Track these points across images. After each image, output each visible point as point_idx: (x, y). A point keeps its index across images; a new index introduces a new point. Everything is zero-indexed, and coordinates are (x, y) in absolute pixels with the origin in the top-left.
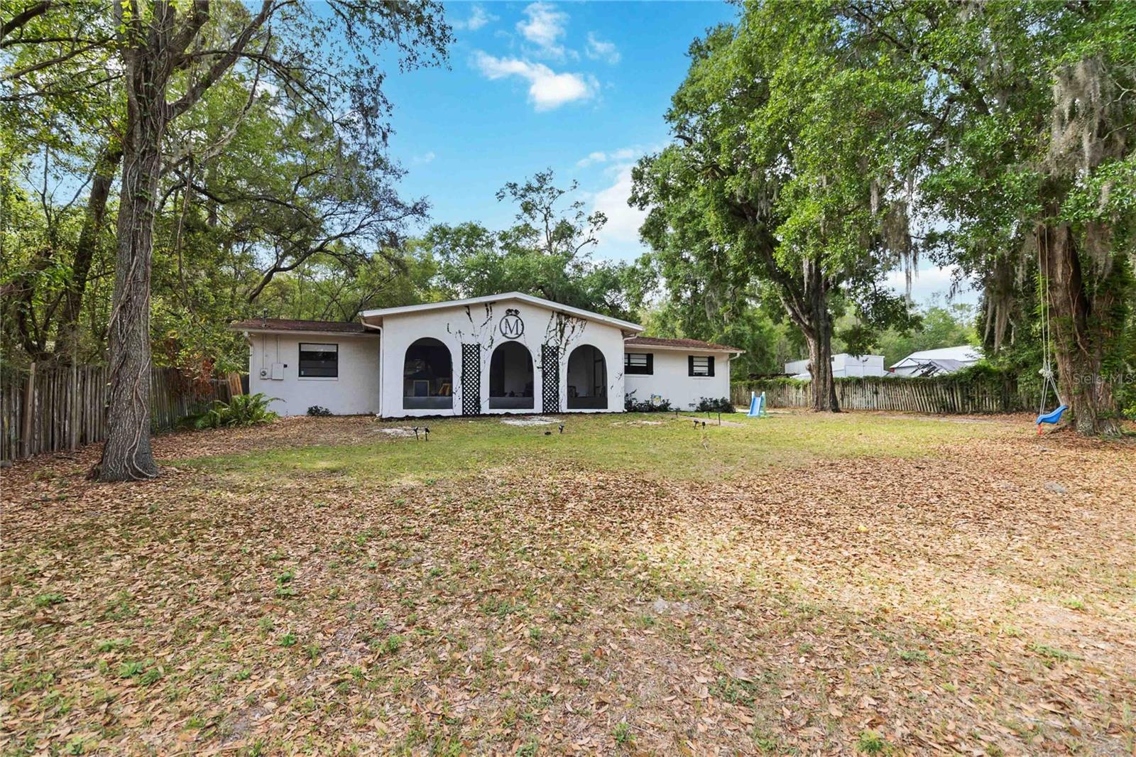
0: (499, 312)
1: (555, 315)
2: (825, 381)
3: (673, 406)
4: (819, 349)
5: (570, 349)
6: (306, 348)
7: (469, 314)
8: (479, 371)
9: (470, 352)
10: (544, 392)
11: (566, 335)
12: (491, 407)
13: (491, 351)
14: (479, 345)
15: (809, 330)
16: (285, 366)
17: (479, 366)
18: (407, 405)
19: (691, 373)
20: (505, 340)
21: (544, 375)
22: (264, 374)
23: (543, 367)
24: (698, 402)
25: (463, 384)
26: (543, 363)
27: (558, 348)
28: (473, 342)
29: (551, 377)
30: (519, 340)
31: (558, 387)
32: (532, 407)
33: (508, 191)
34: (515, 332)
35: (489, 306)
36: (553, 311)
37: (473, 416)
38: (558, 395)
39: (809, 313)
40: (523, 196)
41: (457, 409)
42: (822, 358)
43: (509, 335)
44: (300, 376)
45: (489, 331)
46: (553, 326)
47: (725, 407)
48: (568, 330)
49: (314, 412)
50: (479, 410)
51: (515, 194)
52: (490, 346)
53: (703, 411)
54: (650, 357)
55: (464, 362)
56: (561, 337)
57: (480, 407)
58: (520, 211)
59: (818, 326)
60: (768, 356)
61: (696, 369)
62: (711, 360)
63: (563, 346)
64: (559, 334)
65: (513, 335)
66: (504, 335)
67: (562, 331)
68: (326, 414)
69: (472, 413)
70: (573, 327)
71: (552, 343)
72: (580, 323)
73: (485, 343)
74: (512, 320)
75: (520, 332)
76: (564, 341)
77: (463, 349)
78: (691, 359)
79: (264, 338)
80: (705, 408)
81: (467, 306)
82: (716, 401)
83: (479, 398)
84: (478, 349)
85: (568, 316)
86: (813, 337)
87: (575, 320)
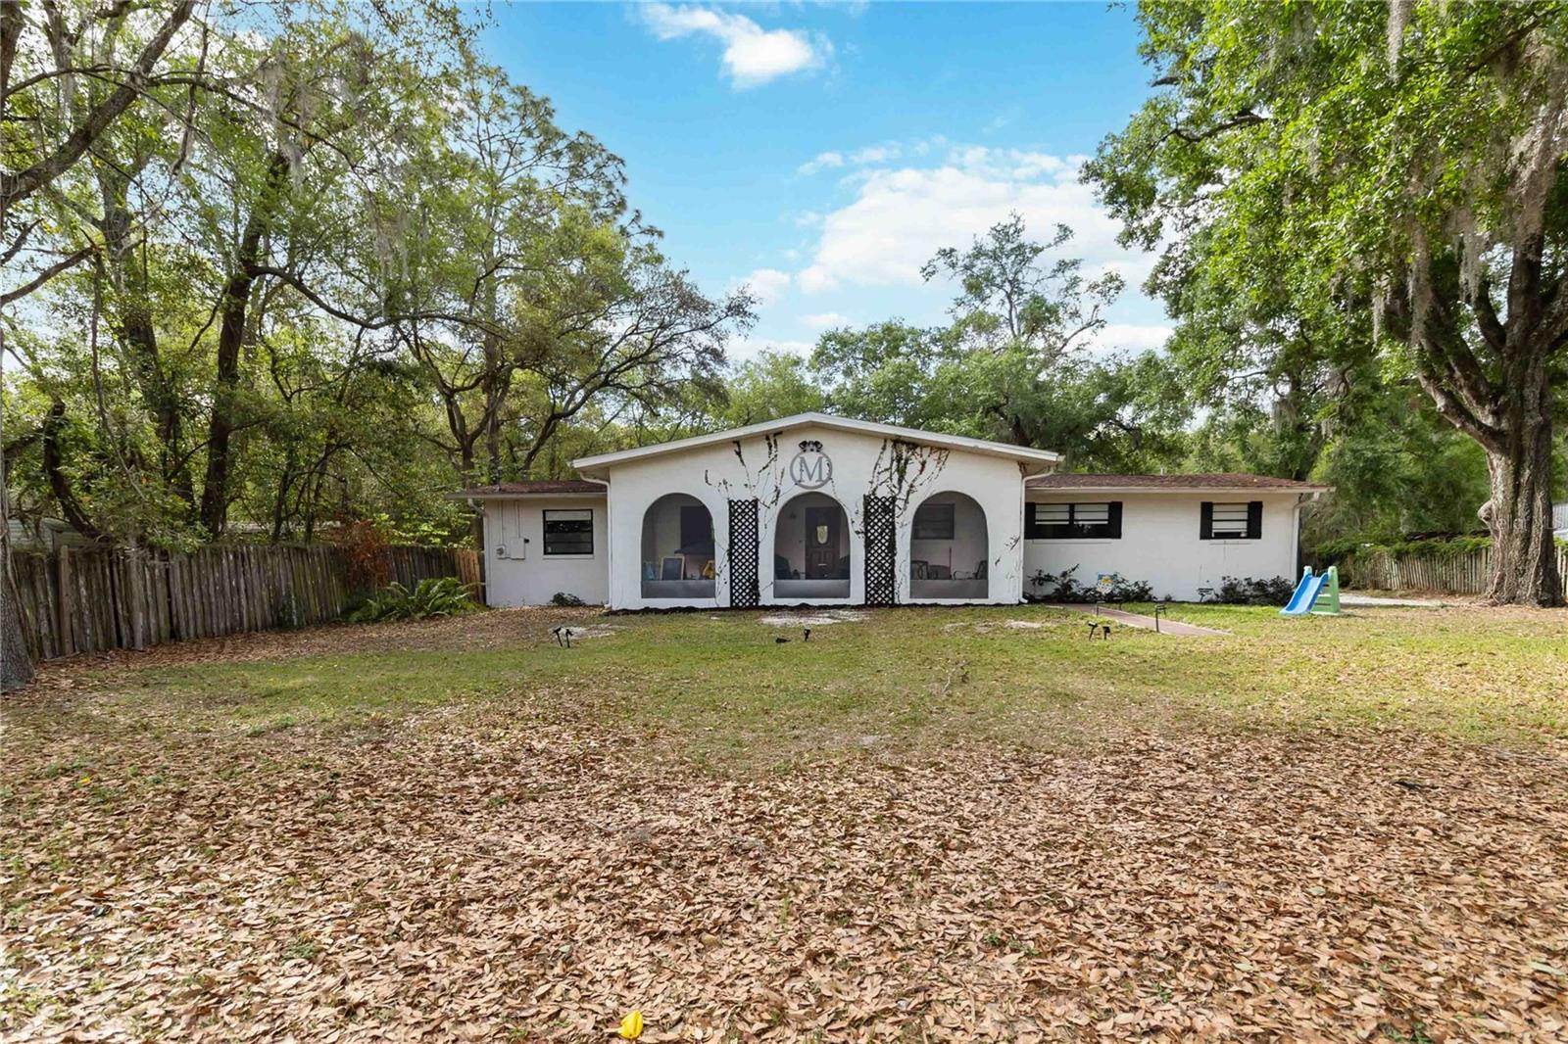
0: (788, 448)
1: (889, 445)
2: (1527, 539)
3: (1159, 593)
4: (1517, 474)
5: (916, 501)
6: (552, 517)
7: (739, 454)
8: (756, 540)
9: (743, 513)
10: (867, 572)
11: (909, 477)
12: (776, 596)
13: (776, 510)
14: (756, 501)
15: (1492, 436)
16: (527, 541)
17: (756, 533)
18: (647, 592)
19: (1206, 533)
20: (799, 491)
21: (868, 544)
22: (501, 551)
23: (867, 531)
24: (1218, 587)
25: (731, 561)
26: (867, 524)
27: (894, 499)
28: (747, 496)
29: (879, 548)
30: (825, 490)
31: (893, 564)
32: (847, 596)
33: (941, 263)
34: (816, 477)
35: (772, 438)
36: (885, 438)
37: (748, 609)
38: (893, 576)
39: (1495, 399)
40: (967, 268)
41: (723, 599)
42: (1524, 493)
43: (806, 482)
44: (546, 553)
45: (772, 476)
46: (885, 463)
47: (1277, 595)
48: (913, 469)
49: (560, 600)
50: (757, 600)
51: (953, 265)
52: (775, 502)
53: (1227, 602)
54: (1115, 509)
55: (731, 527)
56: (900, 481)
57: (758, 595)
58: (962, 292)
59: (1519, 428)
60: (1469, 496)
61: (1217, 527)
62: (1255, 511)
63: (902, 496)
64: (896, 476)
65: (813, 483)
66: (798, 483)
67: (902, 472)
68: (576, 603)
69: (746, 603)
70: (923, 464)
71: (883, 492)
72: (935, 456)
73: (765, 495)
74: (811, 458)
75: (824, 477)
76: (905, 487)
77: (731, 507)
78: (1207, 510)
79: (501, 504)
80: (1232, 596)
81: (737, 442)
82: (1260, 585)
83: (756, 581)
84: (755, 506)
85: (913, 445)
86: (1504, 450)
87: (926, 452)
